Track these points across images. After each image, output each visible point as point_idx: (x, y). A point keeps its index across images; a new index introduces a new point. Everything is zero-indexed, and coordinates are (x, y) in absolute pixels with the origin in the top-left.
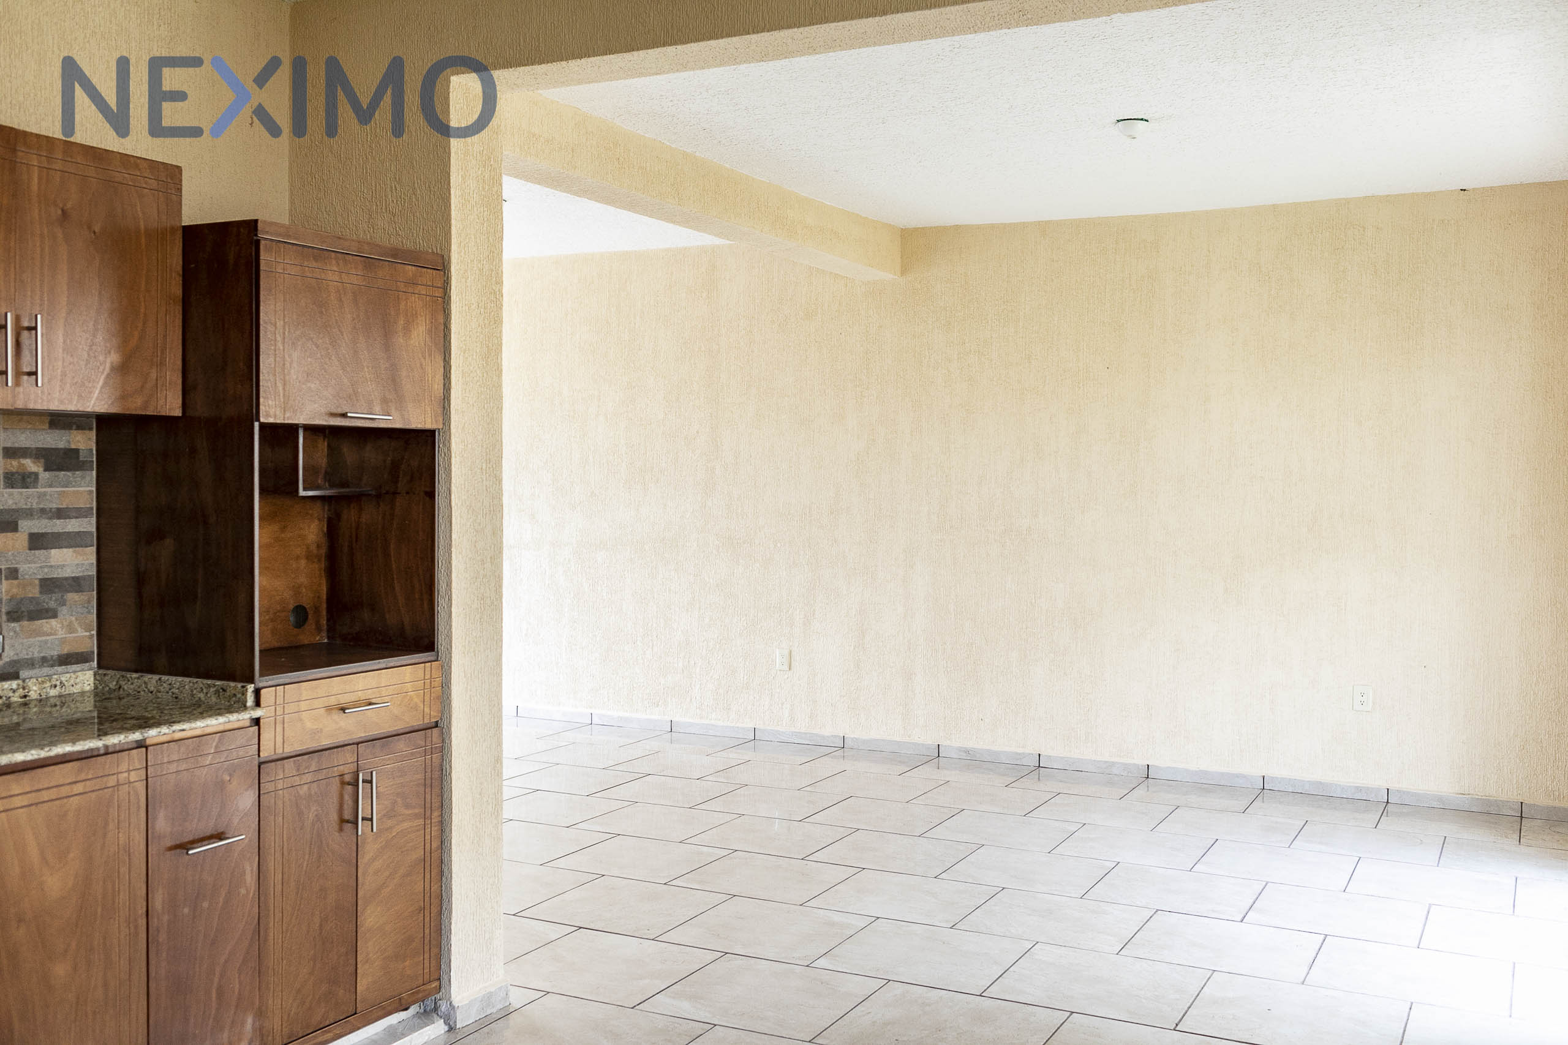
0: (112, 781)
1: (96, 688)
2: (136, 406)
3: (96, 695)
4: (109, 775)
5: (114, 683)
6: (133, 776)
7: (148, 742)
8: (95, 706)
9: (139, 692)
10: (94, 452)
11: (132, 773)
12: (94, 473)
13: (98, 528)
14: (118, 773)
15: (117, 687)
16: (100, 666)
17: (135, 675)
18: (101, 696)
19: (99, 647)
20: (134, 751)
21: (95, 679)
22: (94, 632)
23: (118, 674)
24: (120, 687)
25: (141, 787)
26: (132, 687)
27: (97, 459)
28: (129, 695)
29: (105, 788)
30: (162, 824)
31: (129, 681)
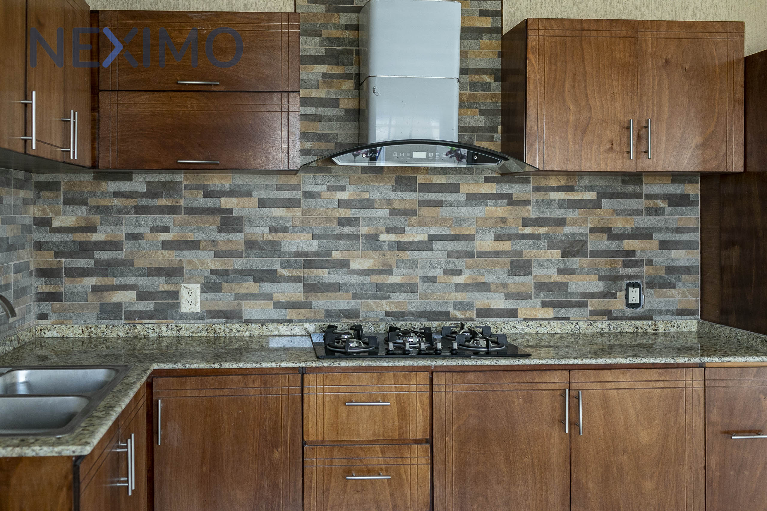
0: (682, 384)
1: (699, 330)
2: (712, 167)
3: (699, 334)
4: (679, 380)
5: (708, 329)
6: (695, 384)
7: (707, 365)
8: (698, 341)
9: (720, 336)
10: (699, 195)
11: (695, 382)
12: (699, 207)
13: (701, 239)
14: (685, 380)
15: (709, 331)
16: (702, 318)
17: (718, 326)
18: (700, 336)
19: (701, 307)
20: (696, 369)
21: (698, 325)
22: (699, 298)
23: (710, 324)
24: (710, 332)
25: (701, 391)
26: (716, 332)
27: (701, 200)
28: (715, 337)
29: (677, 388)
30: (715, 416)
31: (715, 328)
